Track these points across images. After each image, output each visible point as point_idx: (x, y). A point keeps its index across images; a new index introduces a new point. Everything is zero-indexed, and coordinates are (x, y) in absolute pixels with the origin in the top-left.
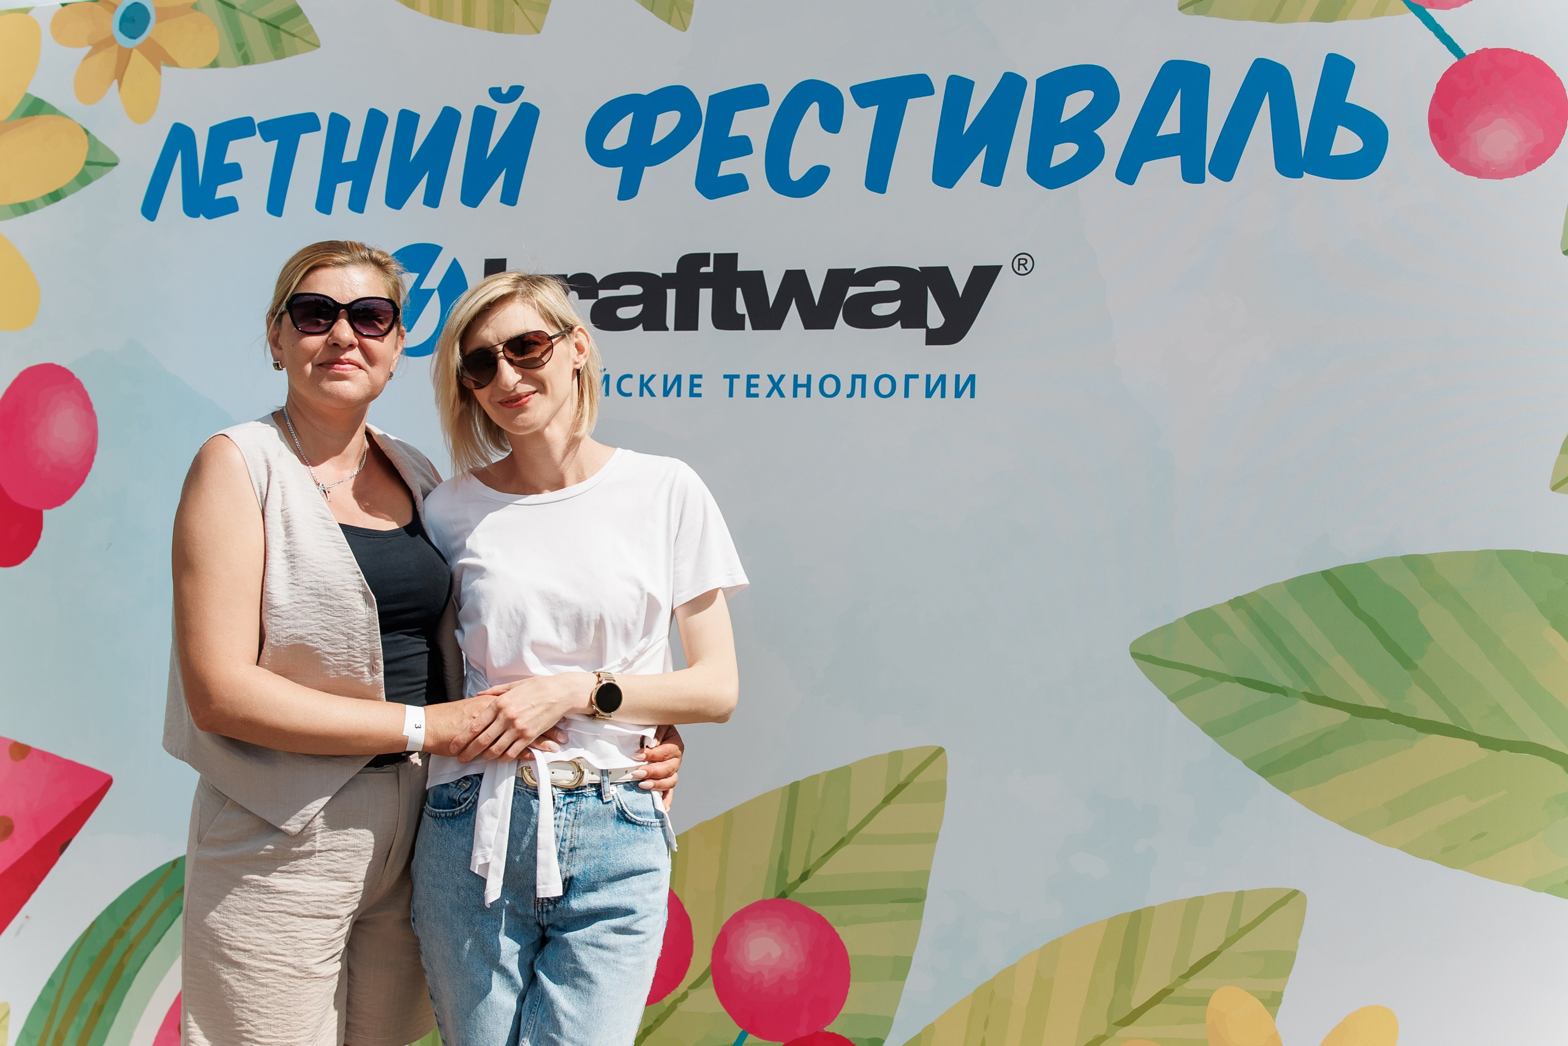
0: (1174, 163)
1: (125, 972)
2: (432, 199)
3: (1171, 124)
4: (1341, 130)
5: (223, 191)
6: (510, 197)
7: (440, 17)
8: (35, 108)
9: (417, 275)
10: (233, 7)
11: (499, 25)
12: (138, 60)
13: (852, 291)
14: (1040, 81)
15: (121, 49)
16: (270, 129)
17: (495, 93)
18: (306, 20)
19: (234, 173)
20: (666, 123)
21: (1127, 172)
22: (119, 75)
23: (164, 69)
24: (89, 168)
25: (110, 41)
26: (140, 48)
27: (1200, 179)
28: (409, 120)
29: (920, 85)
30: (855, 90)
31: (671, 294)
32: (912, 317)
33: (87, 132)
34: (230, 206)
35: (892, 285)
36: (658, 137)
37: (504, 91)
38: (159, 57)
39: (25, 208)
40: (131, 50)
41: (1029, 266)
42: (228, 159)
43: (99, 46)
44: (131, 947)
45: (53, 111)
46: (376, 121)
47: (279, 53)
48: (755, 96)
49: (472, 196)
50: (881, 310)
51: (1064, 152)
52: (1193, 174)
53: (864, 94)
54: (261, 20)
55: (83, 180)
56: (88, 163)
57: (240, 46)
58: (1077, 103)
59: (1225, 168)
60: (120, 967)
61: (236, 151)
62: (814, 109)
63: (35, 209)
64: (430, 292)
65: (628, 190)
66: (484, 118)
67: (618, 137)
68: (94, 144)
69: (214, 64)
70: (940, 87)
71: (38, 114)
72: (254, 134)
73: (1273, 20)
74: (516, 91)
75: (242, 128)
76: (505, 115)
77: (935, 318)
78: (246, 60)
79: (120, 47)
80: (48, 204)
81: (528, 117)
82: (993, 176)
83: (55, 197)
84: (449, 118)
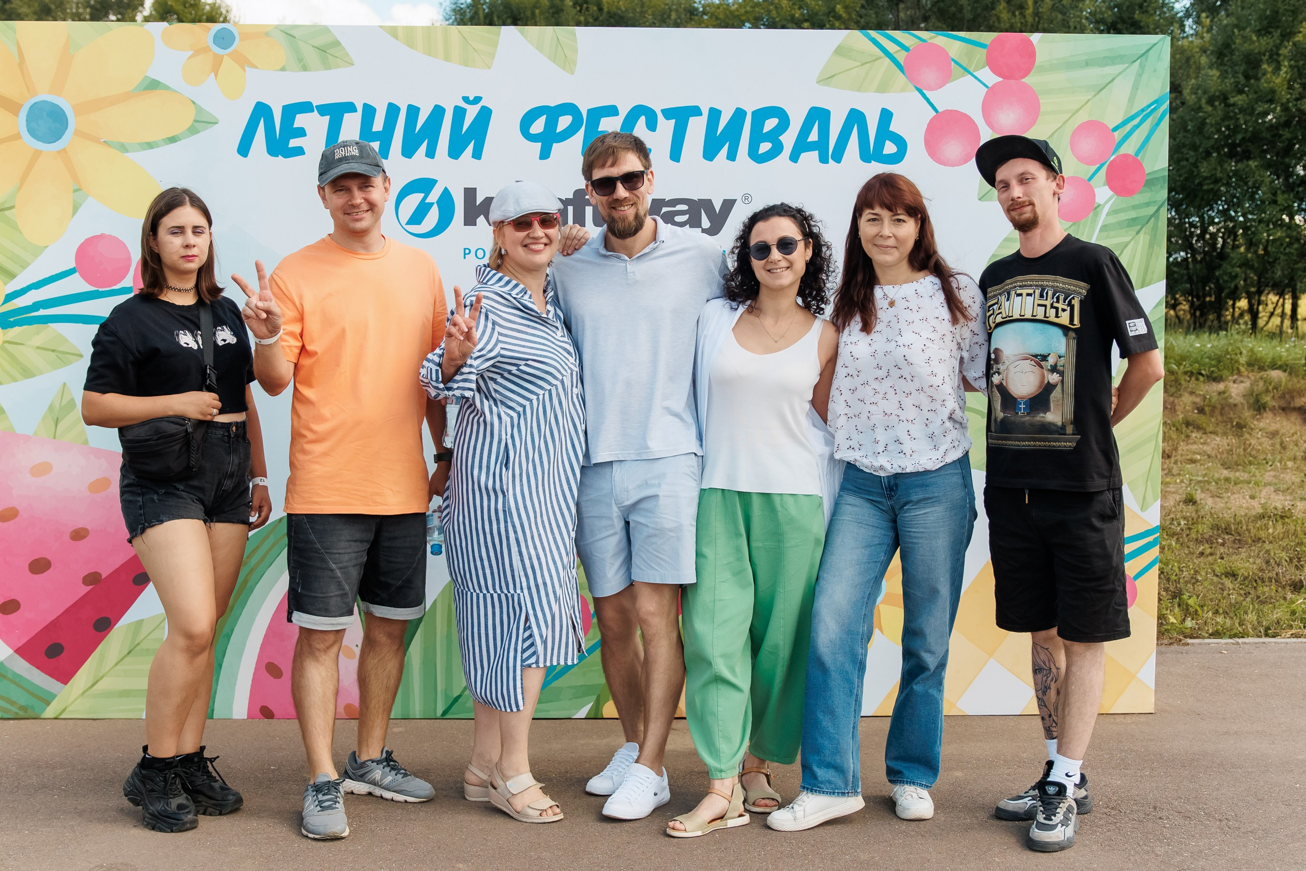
0: (815, 154)
1: (248, 585)
2: (431, 154)
3: (814, 136)
4: (888, 142)
5: (293, 143)
6: (477, 155)
7: (430, 55)
8: (153, 85)
9: (423, 195)
10: (295, 37)
11: (466, 63)
12: (227, 61)
13: (665, 210)
14: (753, 113)
15: (215, 54)
16: (323, 110)
17: (466, 99)
18: (344, 49)
19: (301, 133)
20: (564, 122)
21: (794, 158)
22: (216, 69)
23: (247, 68)
24: (197, 125)
25: (207, 49)
26: (228, 55)
27: (827, 162)
28: (413, 111)
29: (696, 111)
30: (662, 111)
31: (570, 209)
32: (694, 222)
33: (194, 103)
34: (299, 151)
35: (684, 207)
36: (560, 128)
37: (471, 99)
38: (243, 62)
39: (150, 146)
40: (223, 56)
41: (750, 199)
42: (296, 125)
43: (197, 52)
44: (252, 570)
45: (167, 88)
46: (393, 110)
47: (327, 66)
48: (612, 111)
49: (455, 152)
50: (678, 219)
51: (765, 147)
52: (824, 159)
53: (668, 113)
54: (313, 46)
55: (193, 130)
56: (195, 121)
57: (300, 60)
58: (770, 124)
59: (838, 157)
60: (246, 581)
61: (300, 120)
62: (643, 119)
63: (158, 146)
64: (432, 204)
65: (545, 154)
66: (459, 113)
67: (538, 127)
68: (199, 110)
69: (283, 69)
70: (705, 113)
71: (156, 89)
72: (313, 111)
73: (858, 91)
74: (478, 100)
75: (306, 107)
76: (472, 112)
77: (706, 223)
78: (305, 68)
79: (214, 53)
80: (167, 144)
81: (485, 114)
82: (732, 156)
83: (173, 140)
84: (438, 111)
